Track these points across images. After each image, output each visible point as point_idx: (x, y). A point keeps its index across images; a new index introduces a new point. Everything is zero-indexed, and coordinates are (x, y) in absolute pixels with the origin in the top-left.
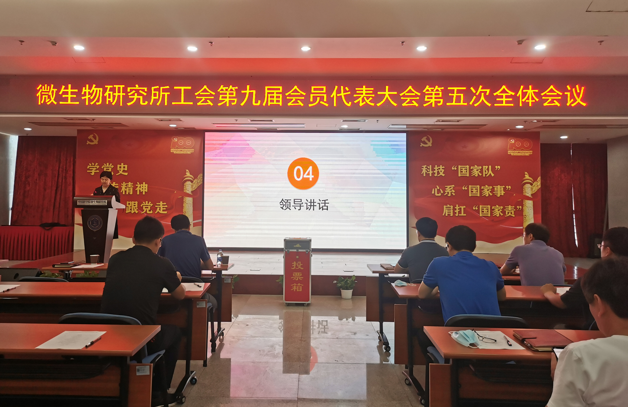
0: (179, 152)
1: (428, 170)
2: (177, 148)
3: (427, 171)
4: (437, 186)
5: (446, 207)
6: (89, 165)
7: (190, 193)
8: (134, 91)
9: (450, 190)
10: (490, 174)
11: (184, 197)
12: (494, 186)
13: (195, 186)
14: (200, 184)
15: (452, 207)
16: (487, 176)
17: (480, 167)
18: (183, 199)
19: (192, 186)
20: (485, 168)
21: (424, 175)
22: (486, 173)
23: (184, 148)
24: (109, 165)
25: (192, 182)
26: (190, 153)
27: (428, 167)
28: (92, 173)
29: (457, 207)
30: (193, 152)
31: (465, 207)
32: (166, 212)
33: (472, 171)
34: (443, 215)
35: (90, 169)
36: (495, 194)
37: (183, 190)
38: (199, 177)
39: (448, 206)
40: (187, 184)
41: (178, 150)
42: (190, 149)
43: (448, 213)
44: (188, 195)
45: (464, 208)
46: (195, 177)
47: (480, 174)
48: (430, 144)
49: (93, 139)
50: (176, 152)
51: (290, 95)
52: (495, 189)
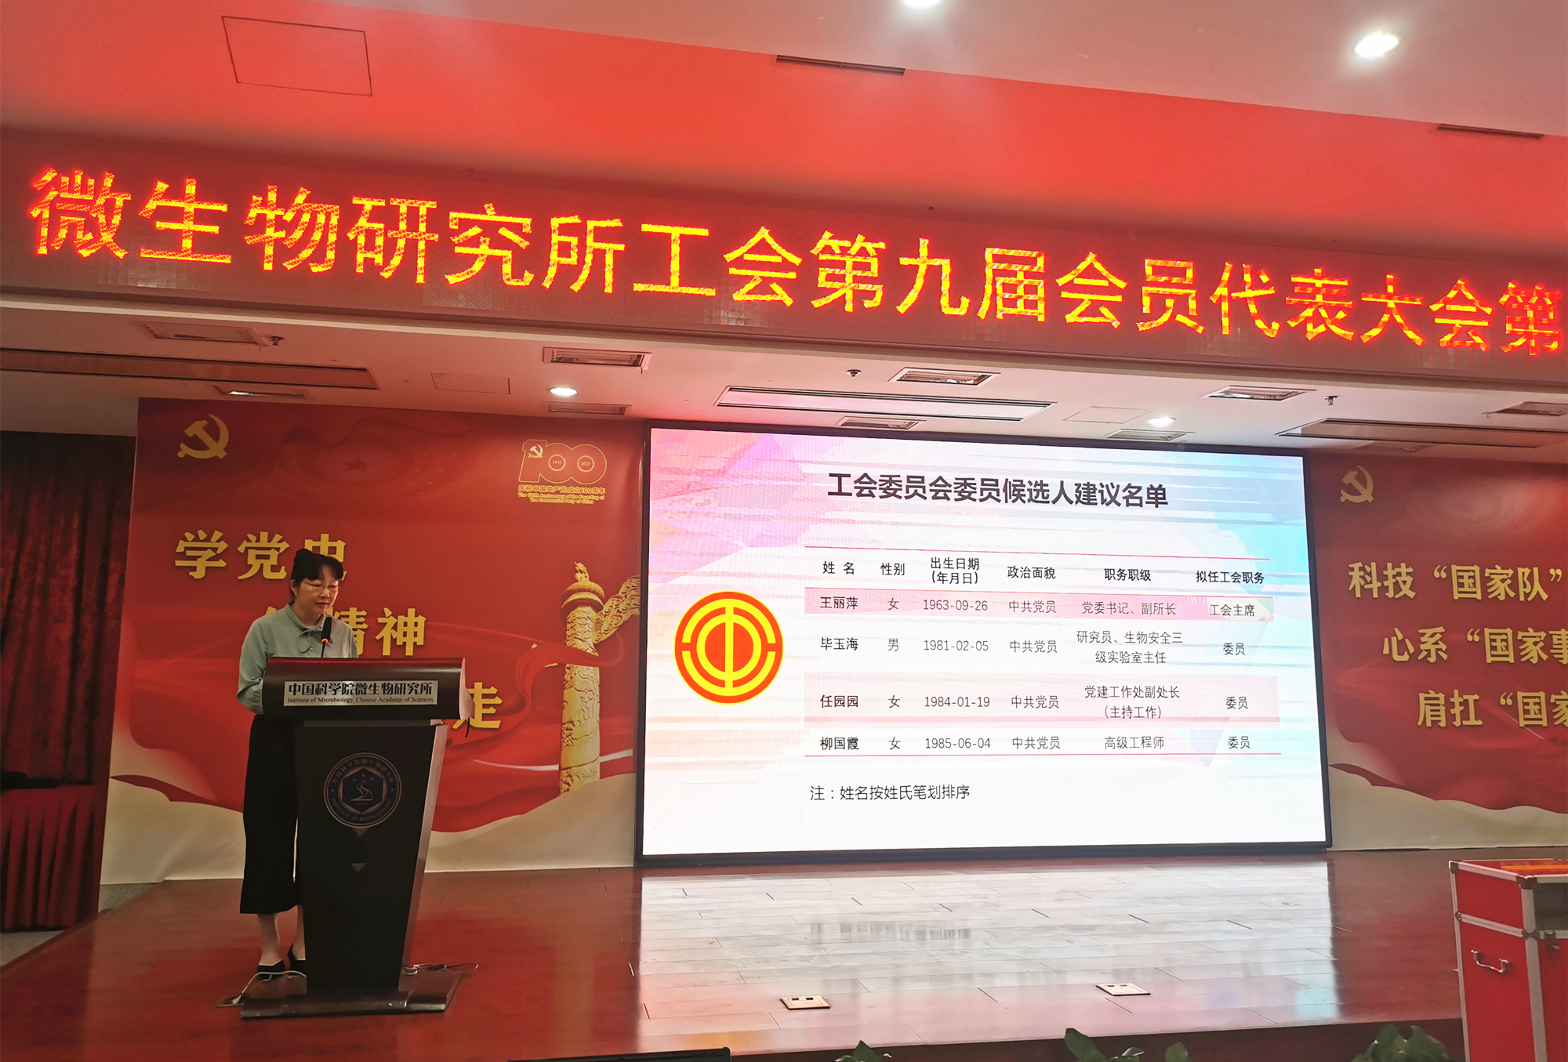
0: (549, 496)
1: (1369, 579)
2: (543, 483)
3: (1365, 580)
4: (1396, 629)
5: (1426, 699)
6: (186, 540)
7: (590, 651)
8: (475, 231)
9: (1432, 641)
10: (1538, 592)
11: (568, 665)
12: (1551, 632)
13: (610, 625)
14: (625, 617)
15: (1441, 696)
16: (1530, 599)
17: (1510, 572)
18: (565, 673)
19: (598, 623)
20: (1523, 573)
21: (1358, 595)
22: (1528, 590)
23: (568, 485)
24: (269, 541)
25: (598, 608)
26: (591, 502)
27: (1366, 567)
28: (194, 569)
29: (1457, 699)
30: (602, 498)
31: (1477, 697)
32: (496, 724)
33: (1488, 584)
34: (1420, 724)
35: (189, 553)
36: (1556, 656)
37: (564, 637)
38: (623, 589)
39: (1432, 694)
40: (577, 615)
41: (547, 489)
42: (591, 486)
43: (1432, 716)
44: (584, 659)
45: (1475, 700)
46: (611, 591)
47: (1512, 594)
48: (1366, 495)
49: (206, 438)
50: (537, 495)
51: (1070, 287)
52: (1555, 641)
